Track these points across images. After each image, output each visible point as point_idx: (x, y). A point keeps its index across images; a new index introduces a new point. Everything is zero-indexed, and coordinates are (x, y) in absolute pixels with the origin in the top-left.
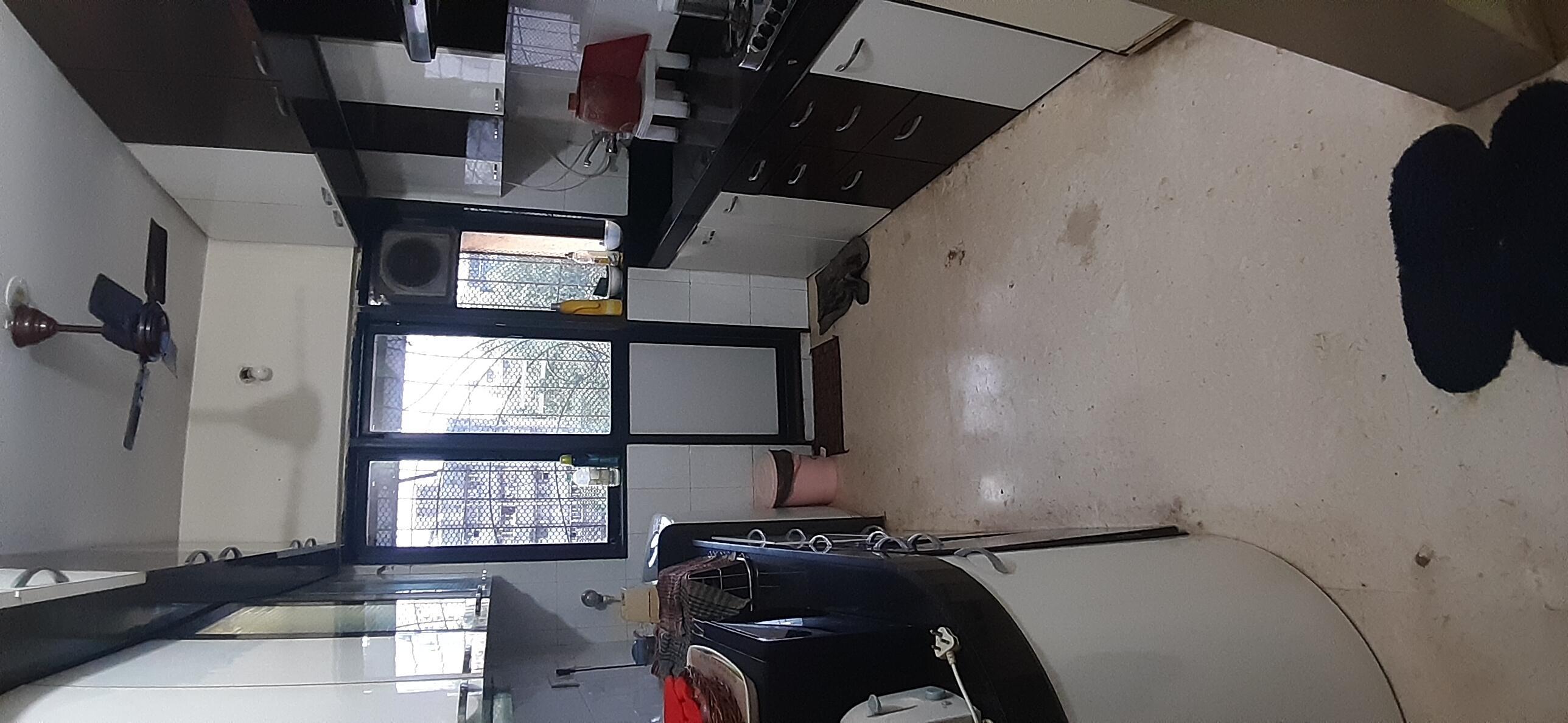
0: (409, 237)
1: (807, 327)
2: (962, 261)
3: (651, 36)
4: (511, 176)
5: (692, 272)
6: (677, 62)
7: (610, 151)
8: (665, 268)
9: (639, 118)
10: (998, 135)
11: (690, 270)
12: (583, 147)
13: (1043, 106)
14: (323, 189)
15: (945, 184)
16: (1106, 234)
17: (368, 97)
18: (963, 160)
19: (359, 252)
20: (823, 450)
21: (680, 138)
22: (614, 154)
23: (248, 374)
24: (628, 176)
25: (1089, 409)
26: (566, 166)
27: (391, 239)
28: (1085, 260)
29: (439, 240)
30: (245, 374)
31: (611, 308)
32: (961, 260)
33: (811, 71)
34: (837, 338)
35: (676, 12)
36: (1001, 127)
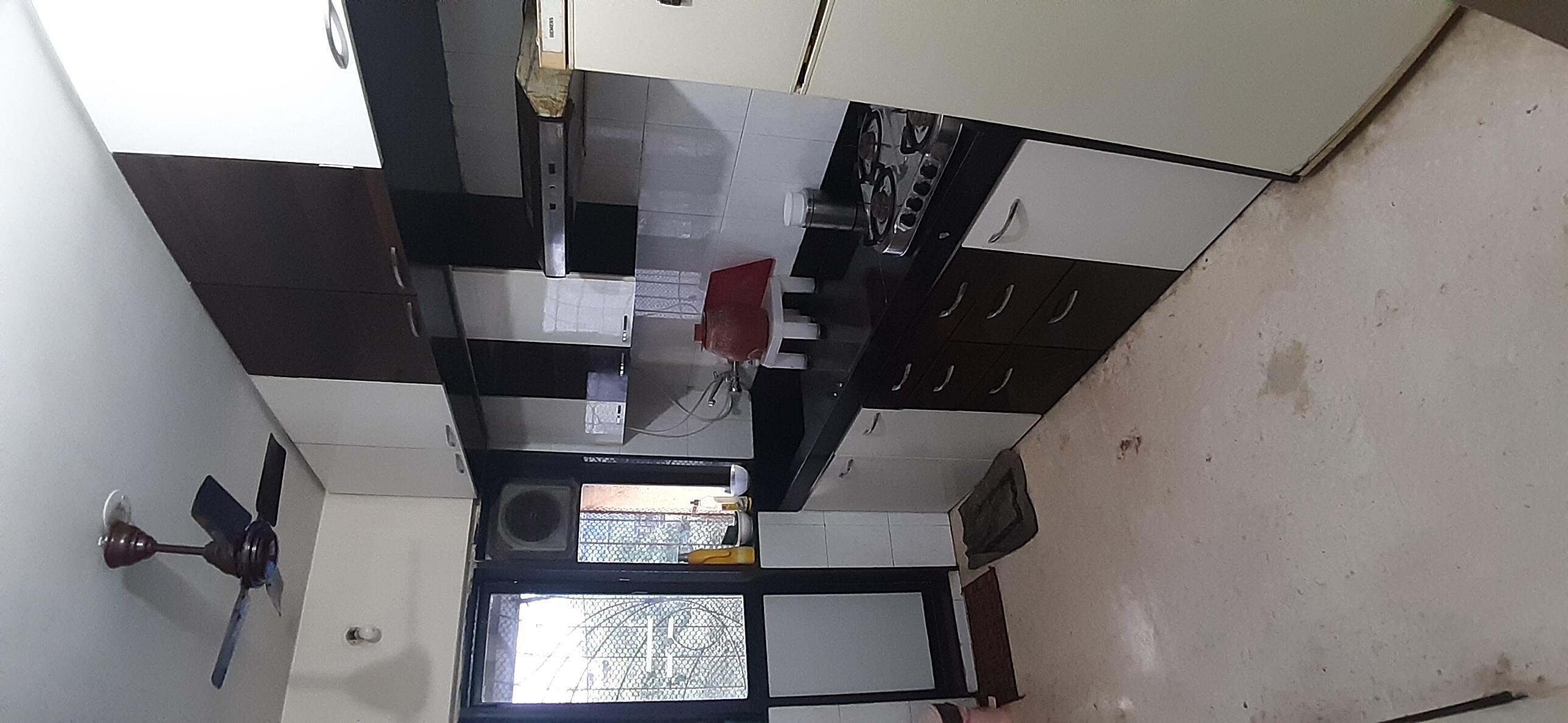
0: (528, 490)
1: (955, 565)
2: (1139, 448)
3: (775, 261)
4: (634, 422)
5: (825, 513)
6: (803, 286)
7: (734, 390)
8: (797, 511)
9: (767, 346)
10: (1158, 305)
11: (823, 511)
12: (703, 393)
13: (1207, 260)
14: (448, 426)
15: (1103, 372)
16: (1321, 370)
17: (493, 334)
18: (1119, 342)
19: (478, 504)
20: (992, 700)
21: (809, 364)
22: (738, 393)
23: (355, 634)
24: (751, 418)
25: (1347, 576)
26: (687, 411)
27: (511, 492)
28: (1300, 407)
29: (559, 492)
30: (352, 635)
31: (743, 556)
32: (1137, 447)
33: (963, 246)
34: (994, 568)
35: (804, 224)
36: (1160, 295)
